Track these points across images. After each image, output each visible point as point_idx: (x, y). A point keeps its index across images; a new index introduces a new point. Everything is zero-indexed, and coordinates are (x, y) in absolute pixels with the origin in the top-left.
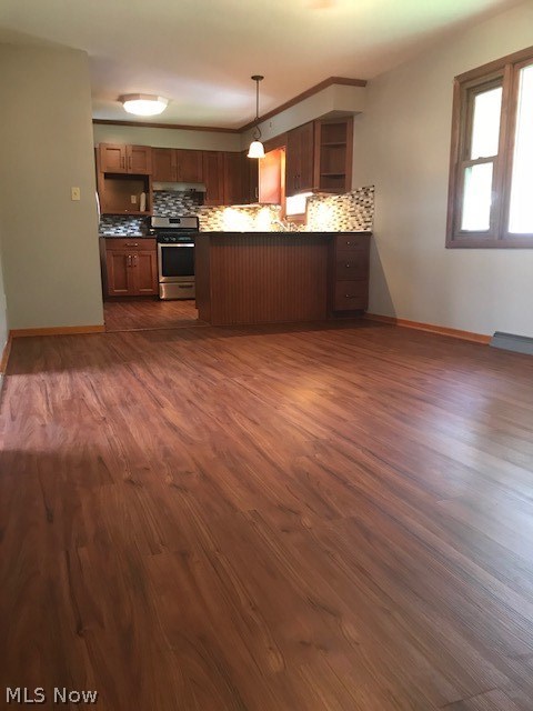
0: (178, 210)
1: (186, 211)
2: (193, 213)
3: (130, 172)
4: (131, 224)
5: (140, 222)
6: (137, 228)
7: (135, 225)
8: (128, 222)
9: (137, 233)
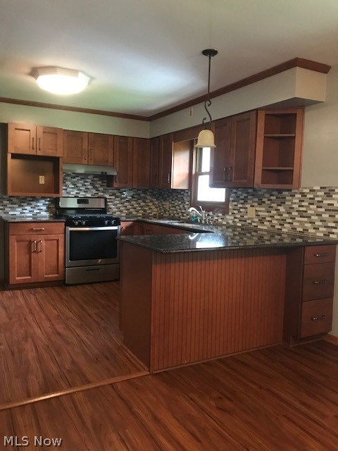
0: (87, 190)
1: (94, 191)
2: (100, 194)
3: (39, 153)
4: (38, 204)
5: (47, 203)
6: (45, 208)
7: (42, 205)
8: (34, 203)
9: (44, 213)
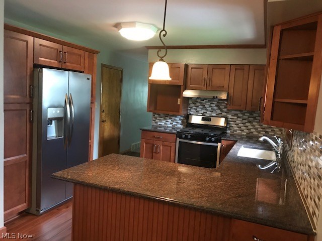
0: (213, 110)
2: (224, 114)
3: (167, 83)
4: (176, 119)
5: (182, 118)
6: (180, 122)
7: (178, 120)
8: (174, 117)
9: (179, 126)
